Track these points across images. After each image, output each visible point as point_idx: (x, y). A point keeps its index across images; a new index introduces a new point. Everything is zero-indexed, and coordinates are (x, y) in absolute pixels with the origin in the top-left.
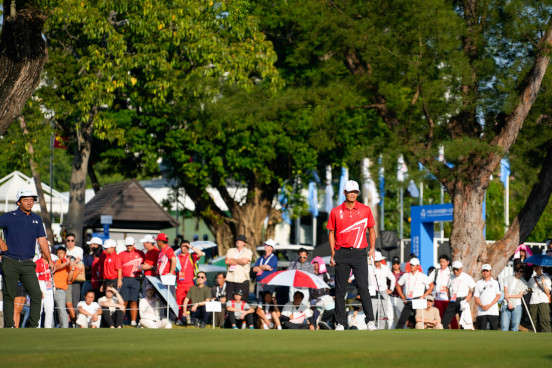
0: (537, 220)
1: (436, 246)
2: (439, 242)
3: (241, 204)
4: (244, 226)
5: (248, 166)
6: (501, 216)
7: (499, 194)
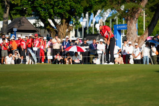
0: (153, 29)
1: (122, 37)
2: (123, 36)
3: (59, 24)
4: (60, 32)
5: (61, 12)
6: (142, 28)
7: (142, 21)
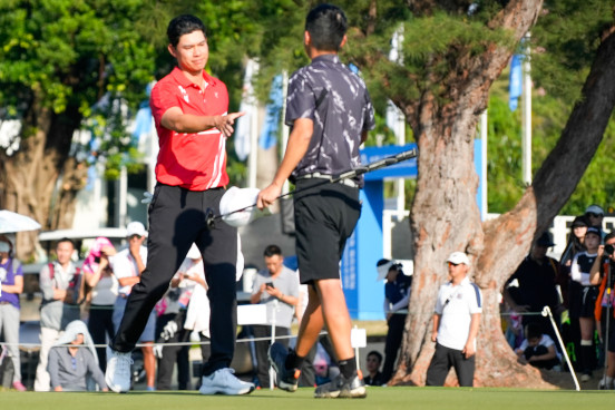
0: (580, 172)
1: (388, 225)
2: (394, 219)
3: (9, 152)
4: (16, 194)
5: (22, 78)
6: (515, 168)
7: (514, 123)
